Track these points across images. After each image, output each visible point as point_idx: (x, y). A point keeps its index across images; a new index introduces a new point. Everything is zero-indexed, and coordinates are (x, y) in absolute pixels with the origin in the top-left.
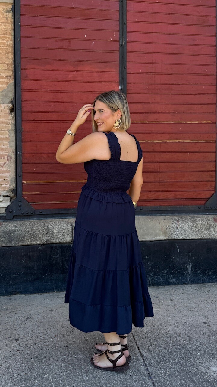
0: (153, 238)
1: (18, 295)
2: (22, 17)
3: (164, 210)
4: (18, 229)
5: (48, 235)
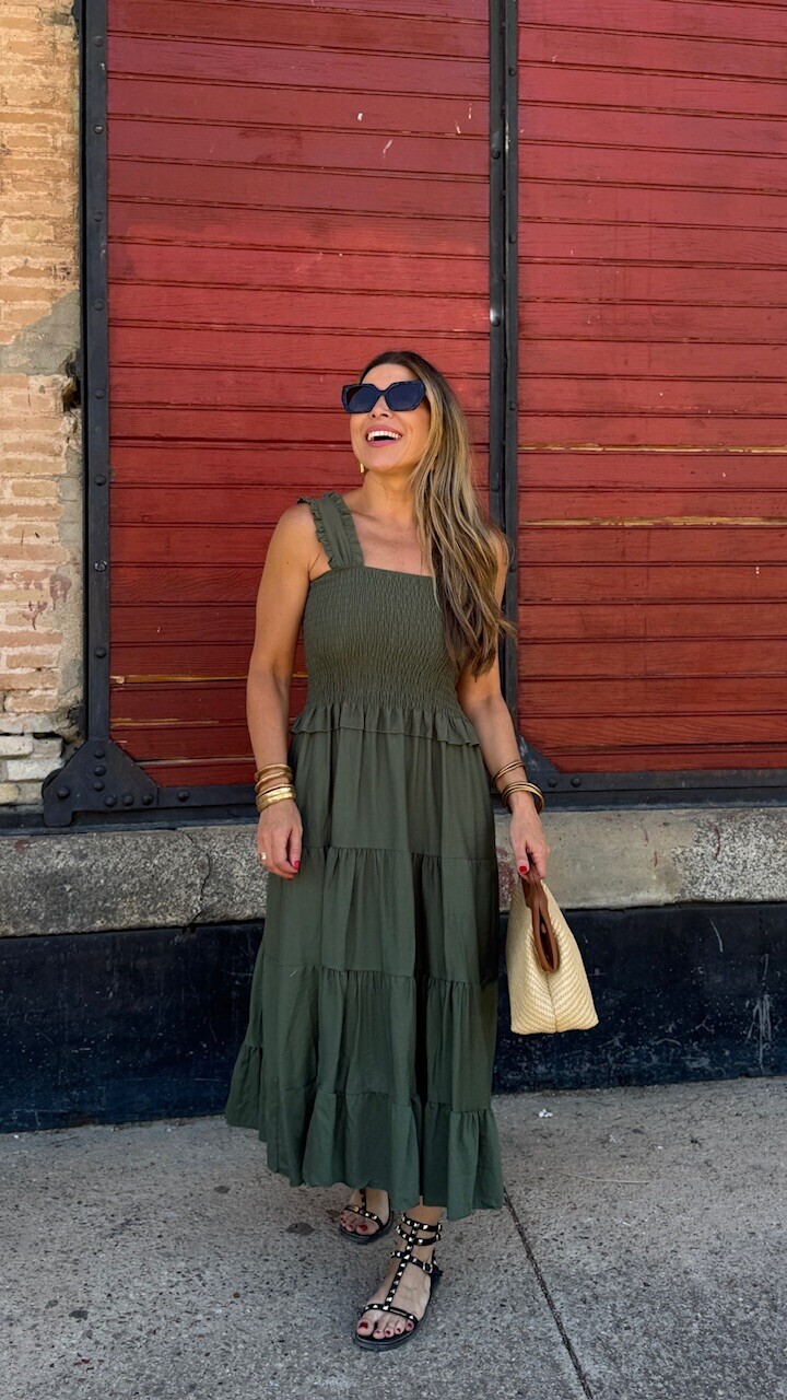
0: (623, 898)
1: (92, 1128)
2: (111, 42)
3: (664, 786)
4: (91, 867)
5: (208, 890)
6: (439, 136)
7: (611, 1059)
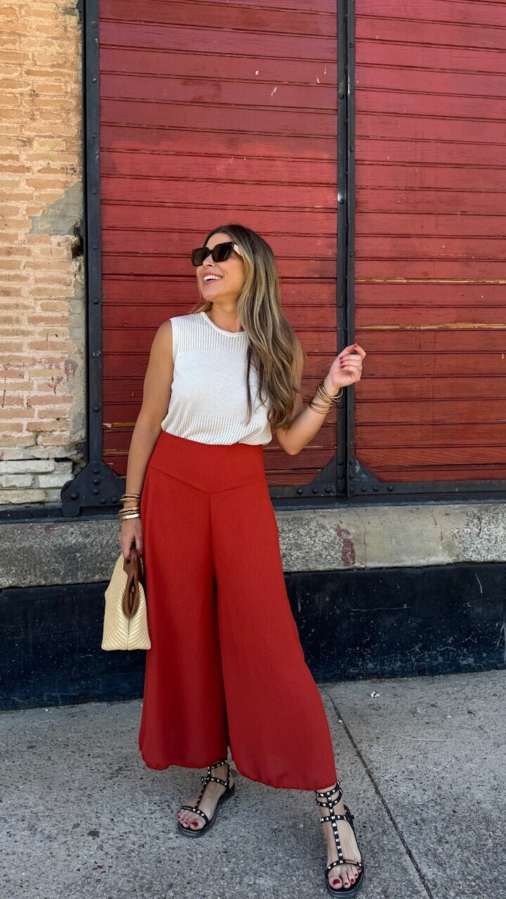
0: (421, 561)
1: (93, 704)
3: (445, 491)
4: (93, 542)
6: (306, 84)
7: (413, 660)
